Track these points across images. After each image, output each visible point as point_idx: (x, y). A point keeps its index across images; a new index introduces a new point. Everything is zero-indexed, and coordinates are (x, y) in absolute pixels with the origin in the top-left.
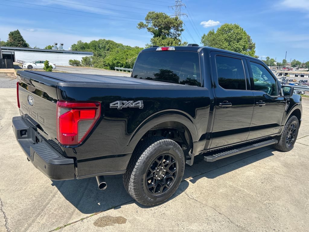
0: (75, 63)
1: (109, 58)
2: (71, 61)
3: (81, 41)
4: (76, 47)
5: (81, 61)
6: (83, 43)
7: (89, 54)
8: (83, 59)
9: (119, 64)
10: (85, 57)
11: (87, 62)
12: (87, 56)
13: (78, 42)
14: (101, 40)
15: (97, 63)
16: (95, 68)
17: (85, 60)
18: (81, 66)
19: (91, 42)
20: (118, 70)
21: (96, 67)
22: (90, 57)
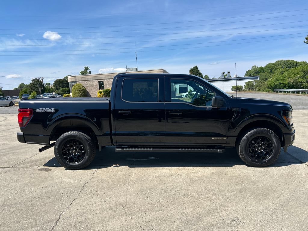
0: (238, 89)
1: (272, 80)
2: (233, 87)
3: (255, 66)
4: (250, 73)
5: (243, 87)
6: (258, 67)
7: (251, 78)
8: (246, 84)
9: (282, 85)
10: (248, 82)
11: (250, 86)
12: (250, 80)
13: (253, 67)
14: (278, 61)
15: (261, 86)
16: (258, 92)
17: (248, 84)
18: (244, 91)
19: (266, 66)
20: (277, 92)
21: (259, 90)
22: (253, 81)
